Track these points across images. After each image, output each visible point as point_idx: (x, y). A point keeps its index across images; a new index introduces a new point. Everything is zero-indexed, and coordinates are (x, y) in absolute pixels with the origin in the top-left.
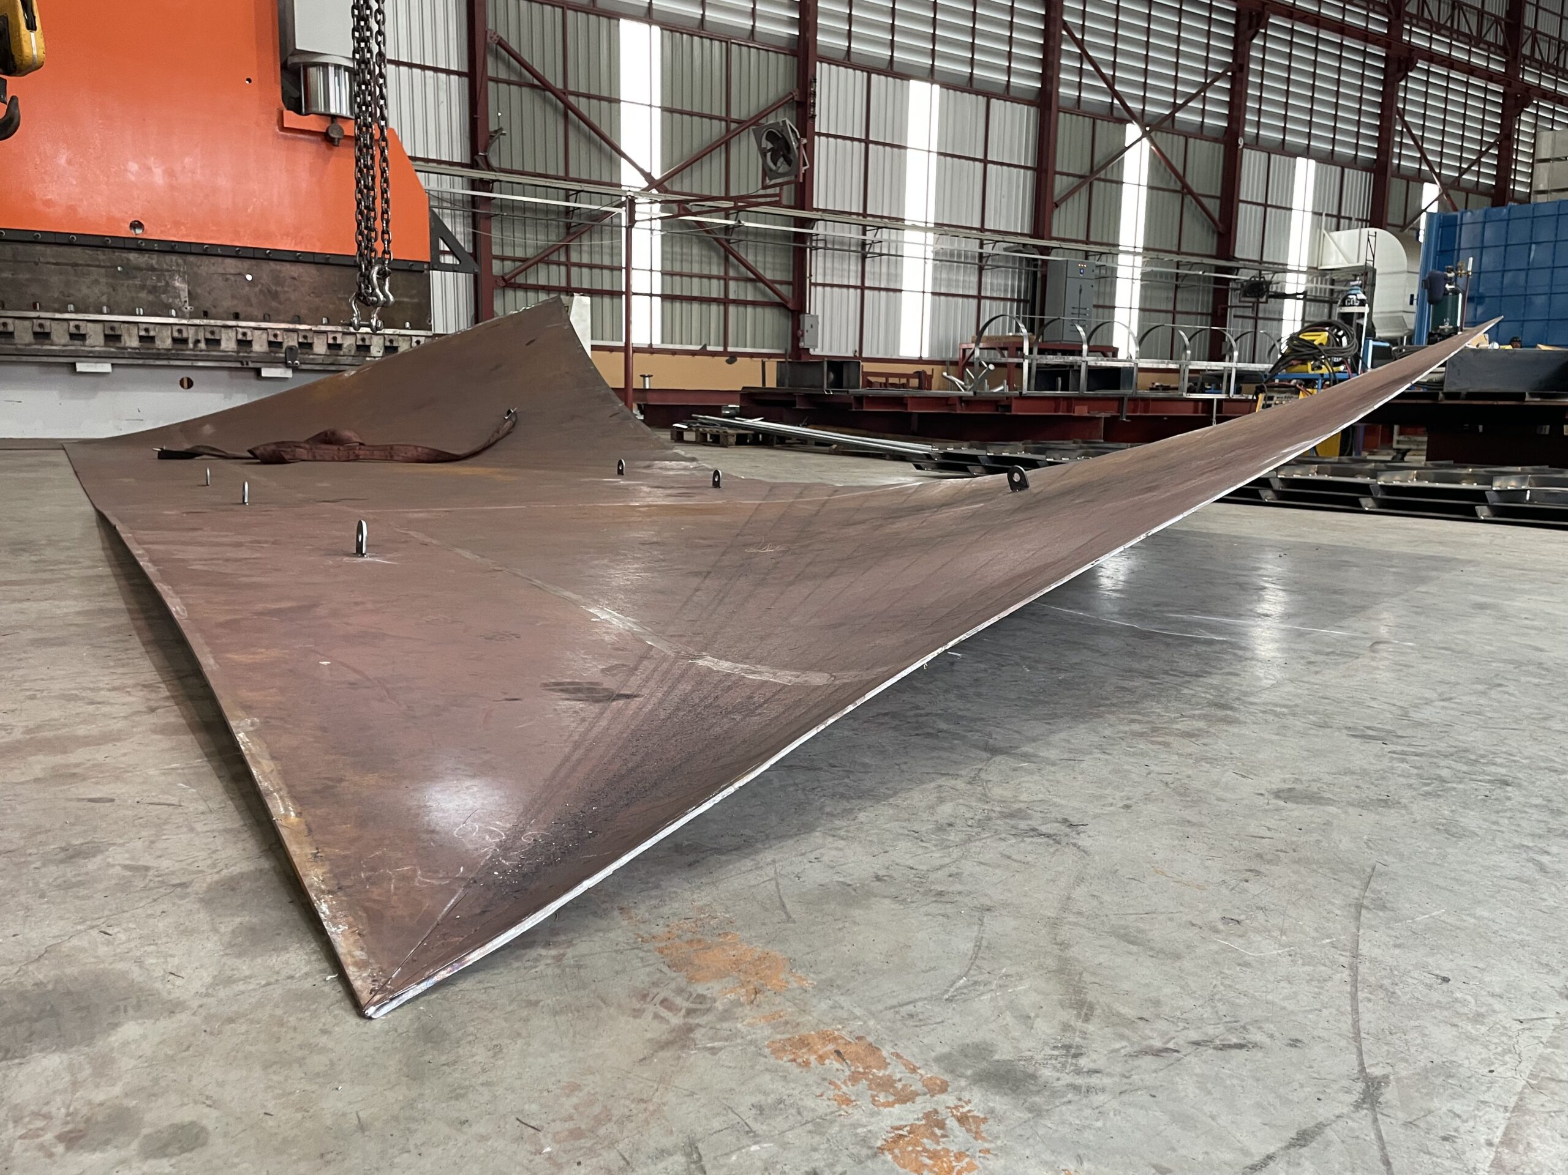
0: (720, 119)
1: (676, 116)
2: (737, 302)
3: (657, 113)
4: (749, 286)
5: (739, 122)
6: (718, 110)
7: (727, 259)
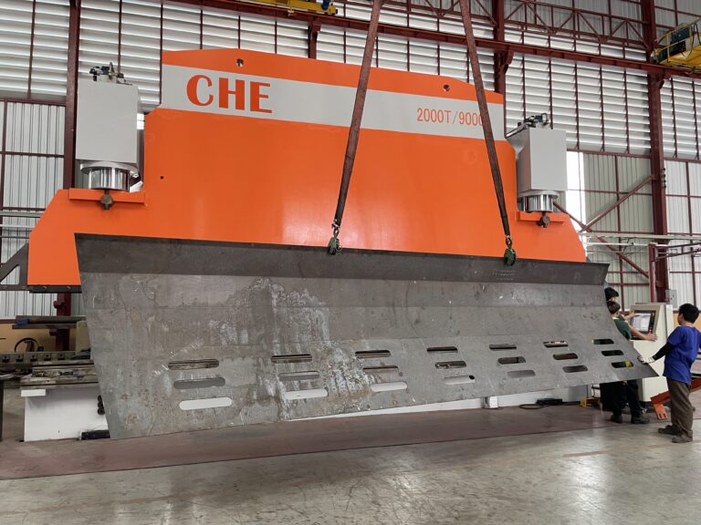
0: (614, 193)
1: (592, 193)
2: (627, 285)
3: (583, 193)
4: (633, 275)
5: (623, 193)
6: (613, 188)
7: (621, 263)
